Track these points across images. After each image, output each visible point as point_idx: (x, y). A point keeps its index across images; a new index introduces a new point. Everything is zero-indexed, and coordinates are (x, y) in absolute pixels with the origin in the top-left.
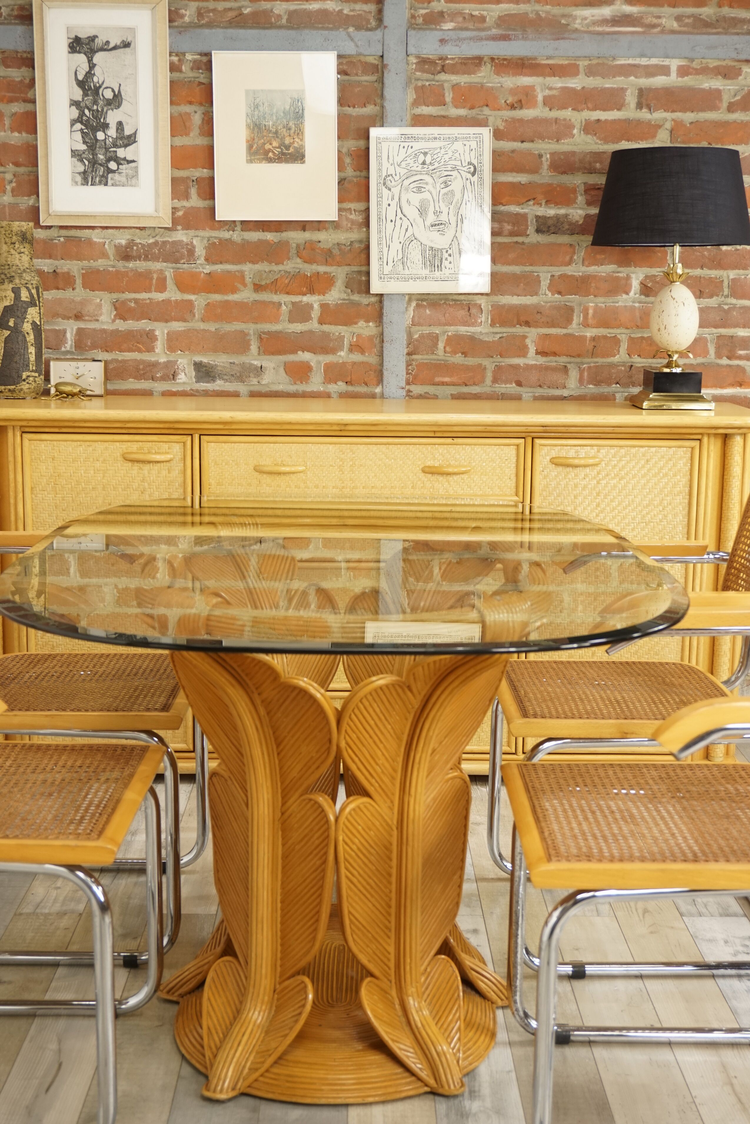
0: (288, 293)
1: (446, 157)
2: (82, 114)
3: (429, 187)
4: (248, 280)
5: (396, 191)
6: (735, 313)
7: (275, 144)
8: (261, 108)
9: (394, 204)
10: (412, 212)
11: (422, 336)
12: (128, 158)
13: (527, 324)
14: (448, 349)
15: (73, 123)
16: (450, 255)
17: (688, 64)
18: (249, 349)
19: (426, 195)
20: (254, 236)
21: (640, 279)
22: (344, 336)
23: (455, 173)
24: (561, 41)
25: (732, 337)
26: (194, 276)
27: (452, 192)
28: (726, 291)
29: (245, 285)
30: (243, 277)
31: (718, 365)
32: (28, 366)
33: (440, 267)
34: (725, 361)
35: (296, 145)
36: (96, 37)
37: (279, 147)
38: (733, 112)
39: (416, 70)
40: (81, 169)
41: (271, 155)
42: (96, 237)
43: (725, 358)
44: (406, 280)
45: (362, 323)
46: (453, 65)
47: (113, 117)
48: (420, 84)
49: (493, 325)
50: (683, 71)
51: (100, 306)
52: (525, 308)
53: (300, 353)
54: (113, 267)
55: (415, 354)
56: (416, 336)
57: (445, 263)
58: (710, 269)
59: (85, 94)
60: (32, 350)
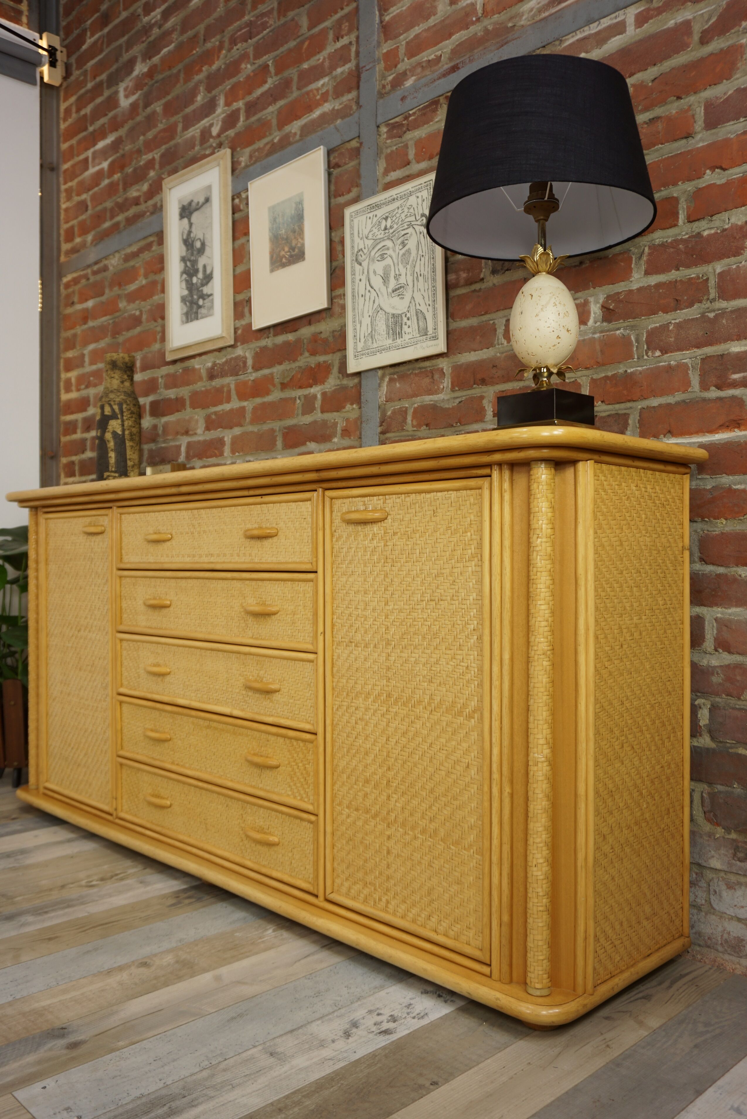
0: (301, 387)
1: (403, 216)
2: (186, 266)
3: (390, 252)
4: (277, 381)
5: (365, 264)
6: (724, 321)
7: (286, 249)
8: (277, 220)
9: (364, 278)
10: (377, 282)
11: (394, 412)
12: (209, 293)
13: (483, 382)
14: (415, 423)
15: (182, 273)
16: (408, 319)
17: (647, 6)
18: (276, 445)
19: (388, 261)
20: (281, 339)
21: (601, 301)
22: (337, 423)
23: (410, 230)
24: (505, 47)
25: (722, 356)
26: (245, 383)
27: (409, 251)
28: (713, 293)
29: (274, 385)
30: (273, 378)
31: (704, 400)
32: (108, 467)
33: (400, 334)
34: (713, 393)
35: (299, 245)
36: (192, 201)
37: (289, 251)
38: (707, 43)
39: (387, 139)
40: (185, 310)
41: (284, 260)
42: (196, 364)
43: (713, 388)
44: (374, 354)
45: (348, 407)
46: (415, 120)
47: (202, 261)
48: (389, 151)
49: (453, 390)
50: (641, 20)
51: (197, 421)
52: (480, 364)
53: (308, 443)
54: (205, 386)
55: (388, 432)
56: (389, 413)
57: (405, 328)
58: (688, 267)
59: (188, 250)
60: (112, 455)
